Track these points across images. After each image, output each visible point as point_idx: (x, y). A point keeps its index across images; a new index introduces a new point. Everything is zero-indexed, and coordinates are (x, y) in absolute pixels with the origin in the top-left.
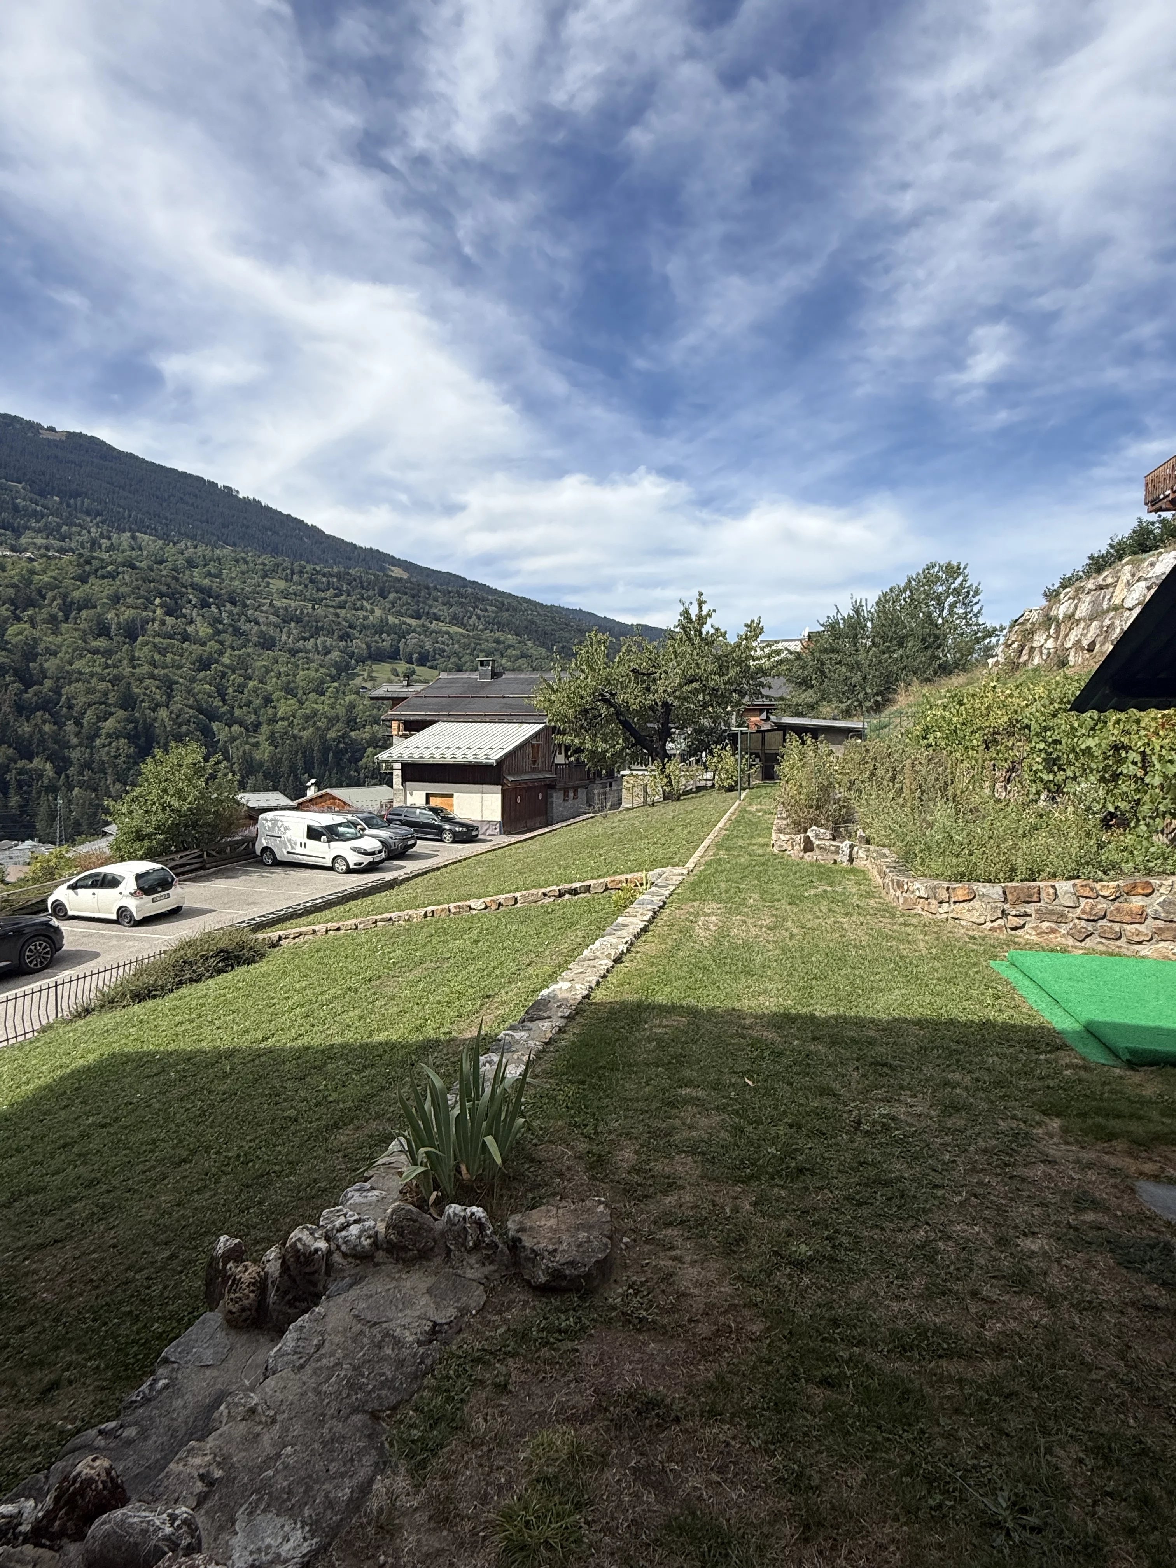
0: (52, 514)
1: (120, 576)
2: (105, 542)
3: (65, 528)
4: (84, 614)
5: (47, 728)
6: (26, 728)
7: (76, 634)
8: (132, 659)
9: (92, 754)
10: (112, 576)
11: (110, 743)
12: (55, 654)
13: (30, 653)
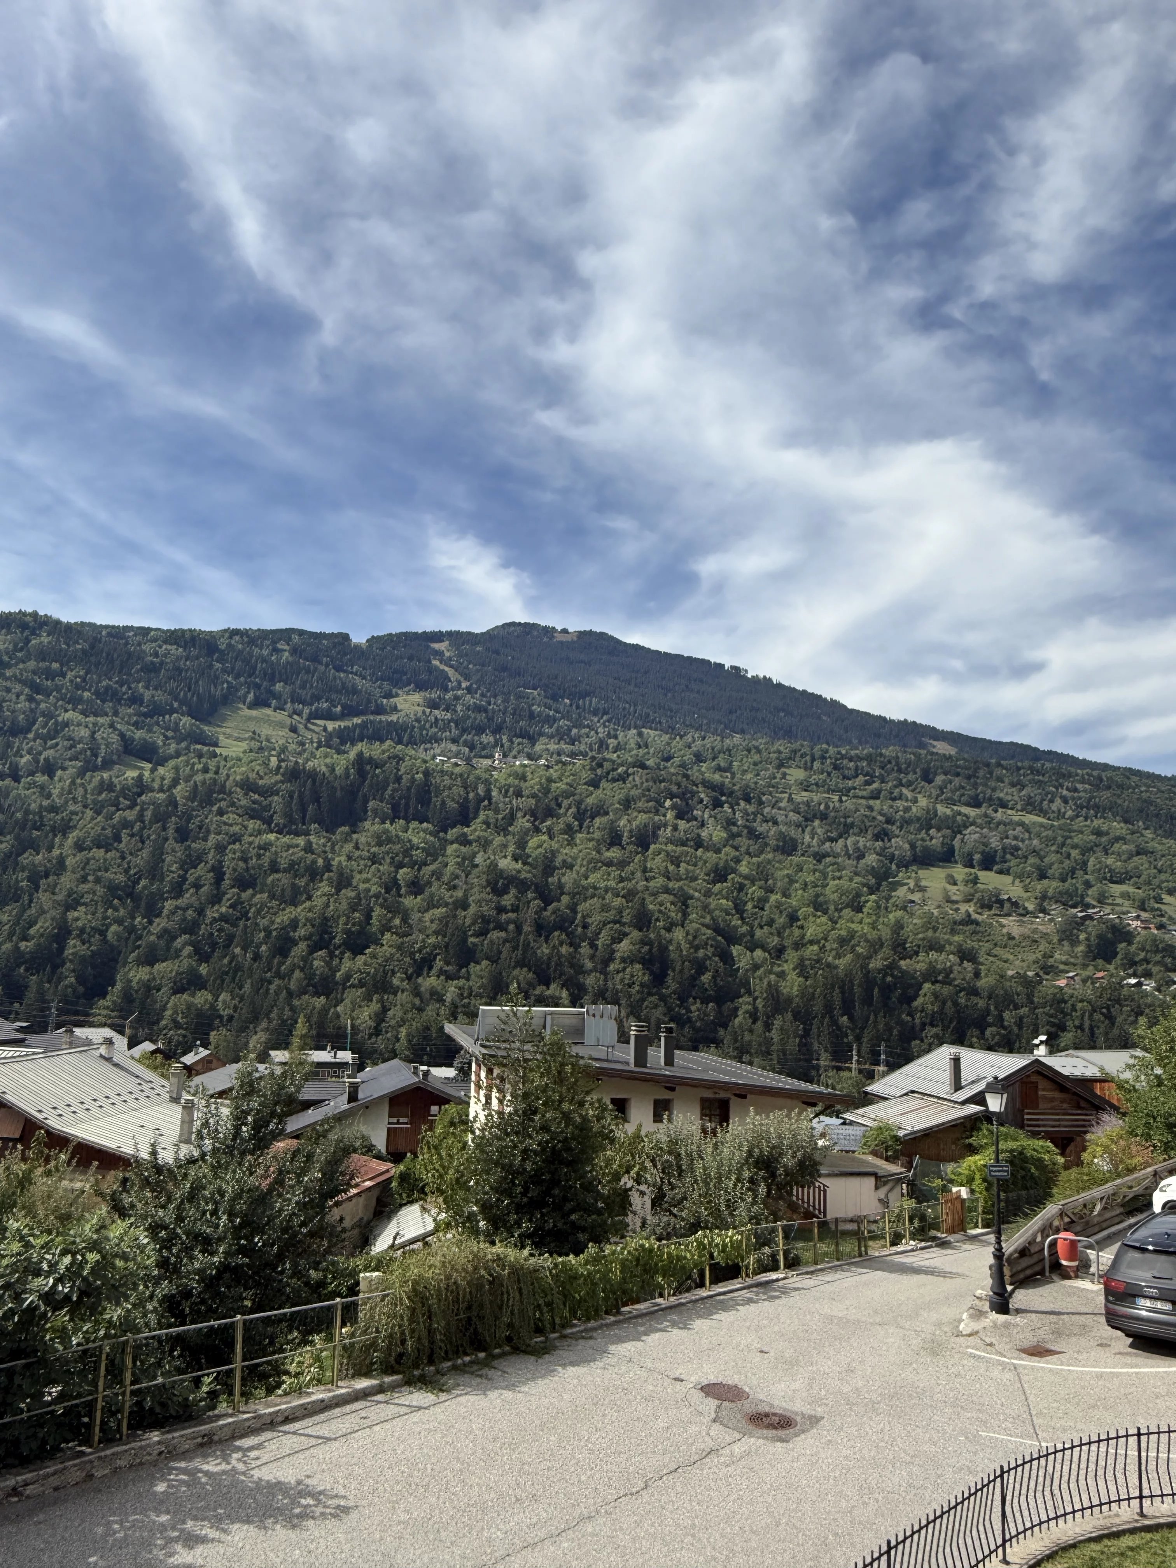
0: (563, 717)
1: (631, 778)
2: (612, 742)
3: (574, 731)
4: (597, 821)
5: (564, 950)
6: (545, 950)
7: (590, 845)
8: (645, 870)
9: (606, 980)
10: (622, 778)
11: (624, 969)
12: (571, 867)
13: (549, 868)
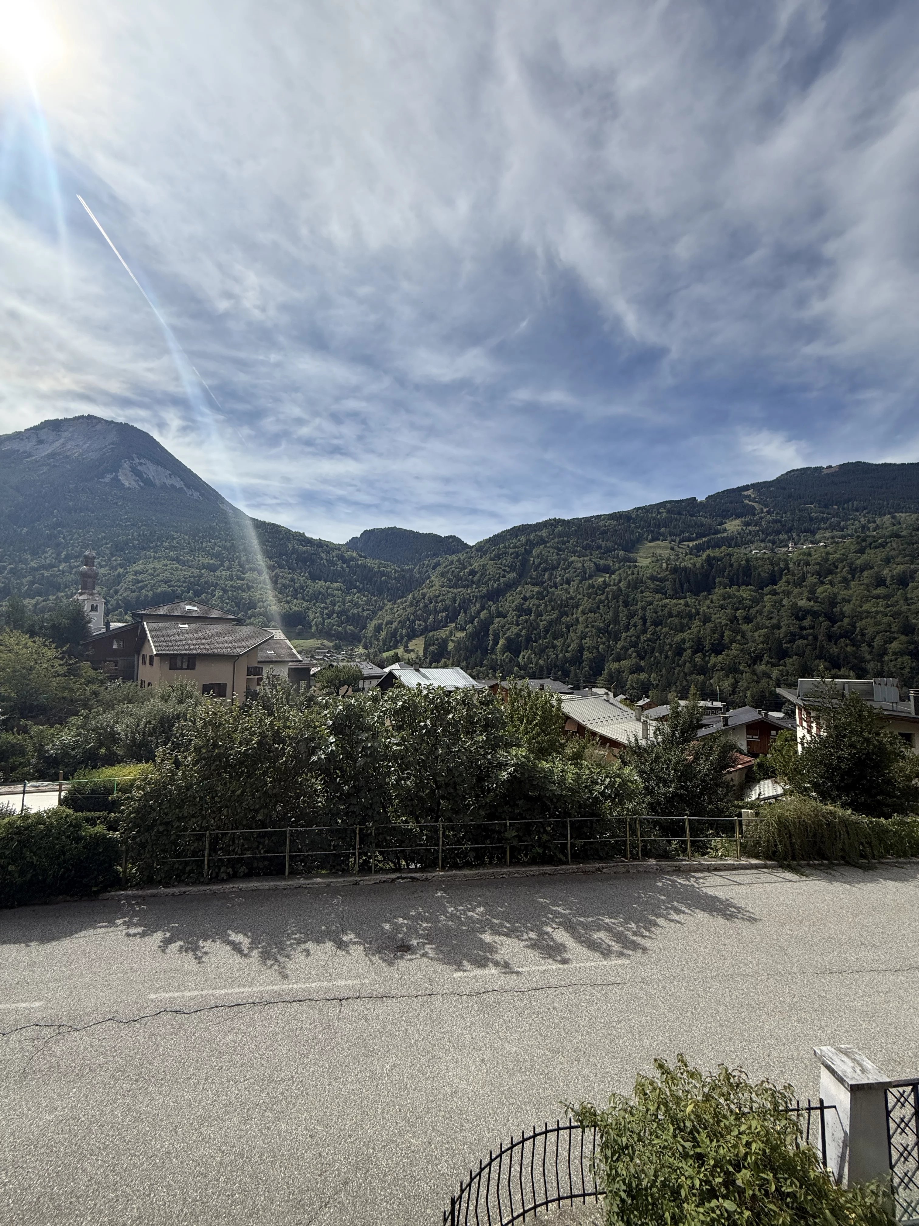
0: (834, 517)
1: (889, 545)
2: (872, 526)
3: (843, 523)
4: (866, 573)
5: (849, 649)
6: (835, 650)
7: (862, 587)
8: (906, 599)
9: (882, 666)
10: (883, 546)
11: (896, 659)
12: (849, 601)
13: (833, 602)
